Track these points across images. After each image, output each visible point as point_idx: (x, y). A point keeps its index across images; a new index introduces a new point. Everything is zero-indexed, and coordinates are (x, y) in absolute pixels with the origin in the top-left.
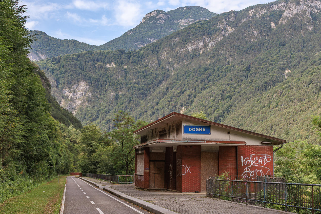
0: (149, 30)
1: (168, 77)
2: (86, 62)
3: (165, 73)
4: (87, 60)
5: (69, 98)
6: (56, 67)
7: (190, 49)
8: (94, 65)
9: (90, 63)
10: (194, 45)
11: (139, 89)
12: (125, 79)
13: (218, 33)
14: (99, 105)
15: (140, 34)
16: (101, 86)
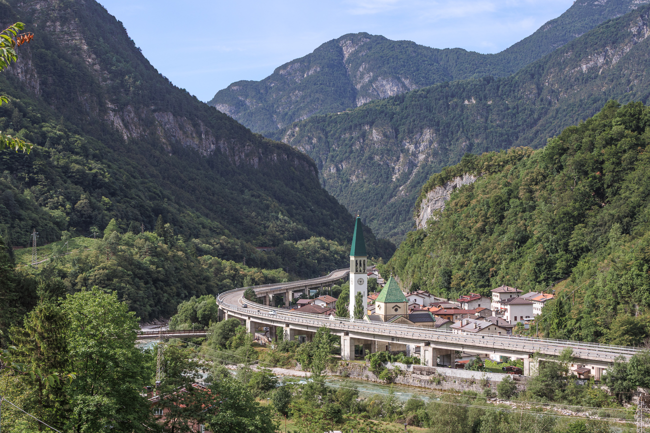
0: (579, 19)
1: (546, 113)
2: (436, 99)
3: (543, 108)
4: (438, 97)
5: (410, 152)
6: (398, 109)
7: (584, 67)
8: (445, 104)
9: (441, 102)
10: (590, 62)
11: (502, 135)
12: (486, 120)
13: (627, 41)
14: (446, 160)
15: (562, 28)
16: (452, 133)
